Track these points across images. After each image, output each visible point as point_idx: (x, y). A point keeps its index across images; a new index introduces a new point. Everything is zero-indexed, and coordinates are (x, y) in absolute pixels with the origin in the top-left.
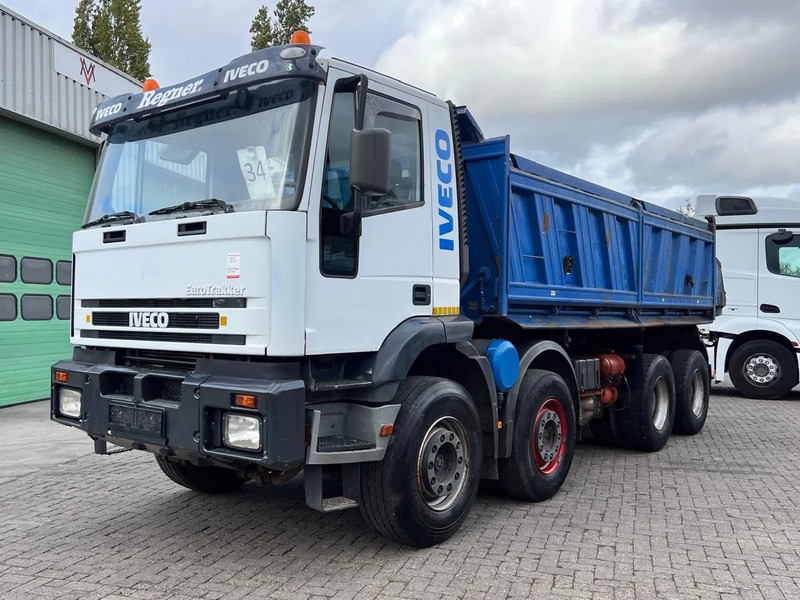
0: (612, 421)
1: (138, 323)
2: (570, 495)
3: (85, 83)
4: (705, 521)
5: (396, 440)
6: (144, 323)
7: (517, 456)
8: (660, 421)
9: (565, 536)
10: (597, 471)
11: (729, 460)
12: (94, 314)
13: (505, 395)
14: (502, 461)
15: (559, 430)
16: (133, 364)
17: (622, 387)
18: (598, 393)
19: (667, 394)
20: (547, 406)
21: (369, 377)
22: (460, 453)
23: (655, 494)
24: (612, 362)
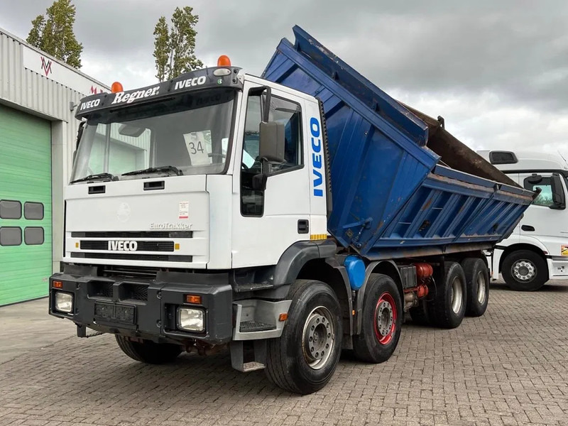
0: (424, 307)
1: (114, 248)
2: (399, 358)
3: (45, 75)
4: (489, 372)
5: (289, 323)
6: (119, 248)
7: (365, 333)
8: (457, 306)
9: (399, 384)
10: (416, 342)
11: (504, 333)
12: (81, 241)
13: (357, 292)
14: (355, 337)
15: (391, 315)
16: (109, 275)
17: (431, 285)
18: (415, 289)
19: (461, 289)
20: (383, 298)
21: (271, 282)
22: (330, 330)
23: (455, 356)
24: (425, 269)
